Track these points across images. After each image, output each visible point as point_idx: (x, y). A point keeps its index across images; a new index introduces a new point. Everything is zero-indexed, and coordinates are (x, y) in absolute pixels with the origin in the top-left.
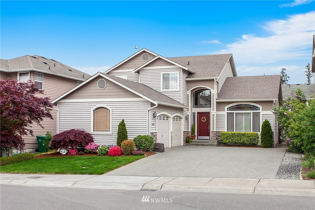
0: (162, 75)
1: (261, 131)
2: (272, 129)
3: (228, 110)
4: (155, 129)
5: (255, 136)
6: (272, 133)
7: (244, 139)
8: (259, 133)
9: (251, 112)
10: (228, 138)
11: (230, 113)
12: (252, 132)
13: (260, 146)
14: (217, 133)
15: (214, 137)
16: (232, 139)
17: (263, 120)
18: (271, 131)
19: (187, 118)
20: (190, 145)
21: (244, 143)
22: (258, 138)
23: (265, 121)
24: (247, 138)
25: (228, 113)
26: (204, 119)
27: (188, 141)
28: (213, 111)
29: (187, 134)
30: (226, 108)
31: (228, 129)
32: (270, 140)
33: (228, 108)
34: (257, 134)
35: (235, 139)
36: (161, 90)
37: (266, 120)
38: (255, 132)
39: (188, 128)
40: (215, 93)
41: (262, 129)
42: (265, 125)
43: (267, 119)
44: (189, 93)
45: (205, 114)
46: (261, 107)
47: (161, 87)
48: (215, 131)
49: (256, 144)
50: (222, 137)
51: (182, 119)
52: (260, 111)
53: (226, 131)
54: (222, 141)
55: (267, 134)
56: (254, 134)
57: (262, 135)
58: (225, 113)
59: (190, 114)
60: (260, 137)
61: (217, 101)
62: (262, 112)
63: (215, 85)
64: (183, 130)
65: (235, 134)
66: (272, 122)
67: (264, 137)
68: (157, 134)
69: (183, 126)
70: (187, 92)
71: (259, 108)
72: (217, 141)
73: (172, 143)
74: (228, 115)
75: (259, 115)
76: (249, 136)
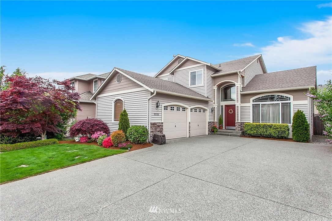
0: (190, 73)
1: (292, 123)
2: (307, 120)
3: (253, 102)
4: (161, 119)
5: (284, 129)
6: (308, 125)
7: (271, 131)
8: (290, 125)
9: (280, 102)
10: (252, 129)
11: (255, 105)
12: (281, 123)
13: (291, 140)
14: (242, 124)
15: (239, 127)
16: (257, 130)
17: (294, 111)
18: (306, 123)
19: (213, 110)
20: (215, 134)
21: (270, 135)
22: (288, 130)
23: (297, 112)
24: (274, 130)
25: (253, 105)
26: (231, 111)
27: (213, 130)
28: (238, 103)
29: (213, 124)
30: (251, 100)
31: (253, 121)
32: (305, 134)
33: (253, 100)
34: (288, 126)
35: (261, 131)
36: (190, 86)
37: (298, 110)
38: (285, 124)
39: (214, 119)
40: (239, 86)
41: (294, 120)
42: (297, 116)
43: (300, 109)
44: (215, 88)
45: (232, 106)
46: (291, 97)
47: (190, 84)
48: (239, 121)
49: (285, 137)
50: (246, 128)
51: (207, 111)
52: (291, 101)
53: (251, 122)
54: (246, 132)
55: (300, 126)
56: (283, 126)
57: (294, 127)
58: (250, 104)
59: (216, 107)
60: (291, 129)
61: (241, 93)
62: (293, 102)
63: (239, 78)
64: (208, 120)
65: (260, 125)
66: (307, 113)
67: (296, 129)
68: (163, 124)
69: (208, 118)
70: (214, 87)
71: (290, 98)
72: (241, 131)
73: (189, 133)
74: (253, 107)
75: (290, 105)
76: (277, 128)
